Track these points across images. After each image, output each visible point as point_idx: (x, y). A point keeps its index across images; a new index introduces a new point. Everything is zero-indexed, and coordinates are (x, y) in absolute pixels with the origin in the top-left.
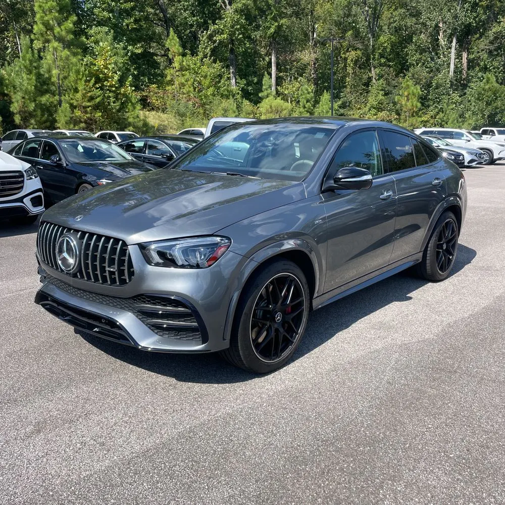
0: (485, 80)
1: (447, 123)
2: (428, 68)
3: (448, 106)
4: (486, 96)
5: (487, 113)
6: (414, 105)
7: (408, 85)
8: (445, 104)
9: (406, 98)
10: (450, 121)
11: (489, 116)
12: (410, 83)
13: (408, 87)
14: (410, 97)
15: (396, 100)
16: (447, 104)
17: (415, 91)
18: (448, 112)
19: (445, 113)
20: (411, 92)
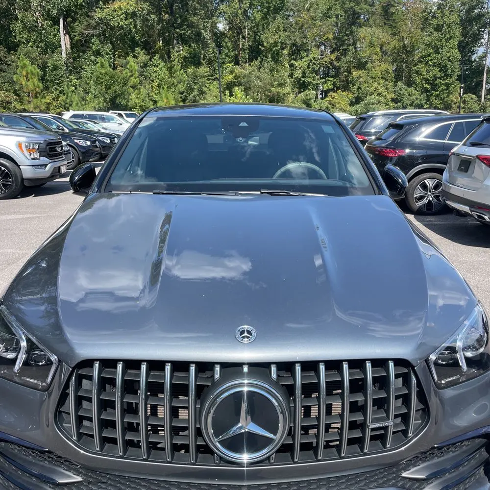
0: (99, 64)
1: (71, 105)
2: (39, 47)
3: (68, 89)
4: (105, 80)
5: (108, 97)
6: (36, 85)
7: (25, 64)
8: (65, 86)
9: (25, 78)
10: (74, 104)
11: (111, 100)
12: (27, 62)
13: (24, 66)
14: (29, 76)
15: (15, 79)
16: (67, 86)
17: (33, 70)
18: (69, 95)
19: (67, 96)
20: (29, 71)
